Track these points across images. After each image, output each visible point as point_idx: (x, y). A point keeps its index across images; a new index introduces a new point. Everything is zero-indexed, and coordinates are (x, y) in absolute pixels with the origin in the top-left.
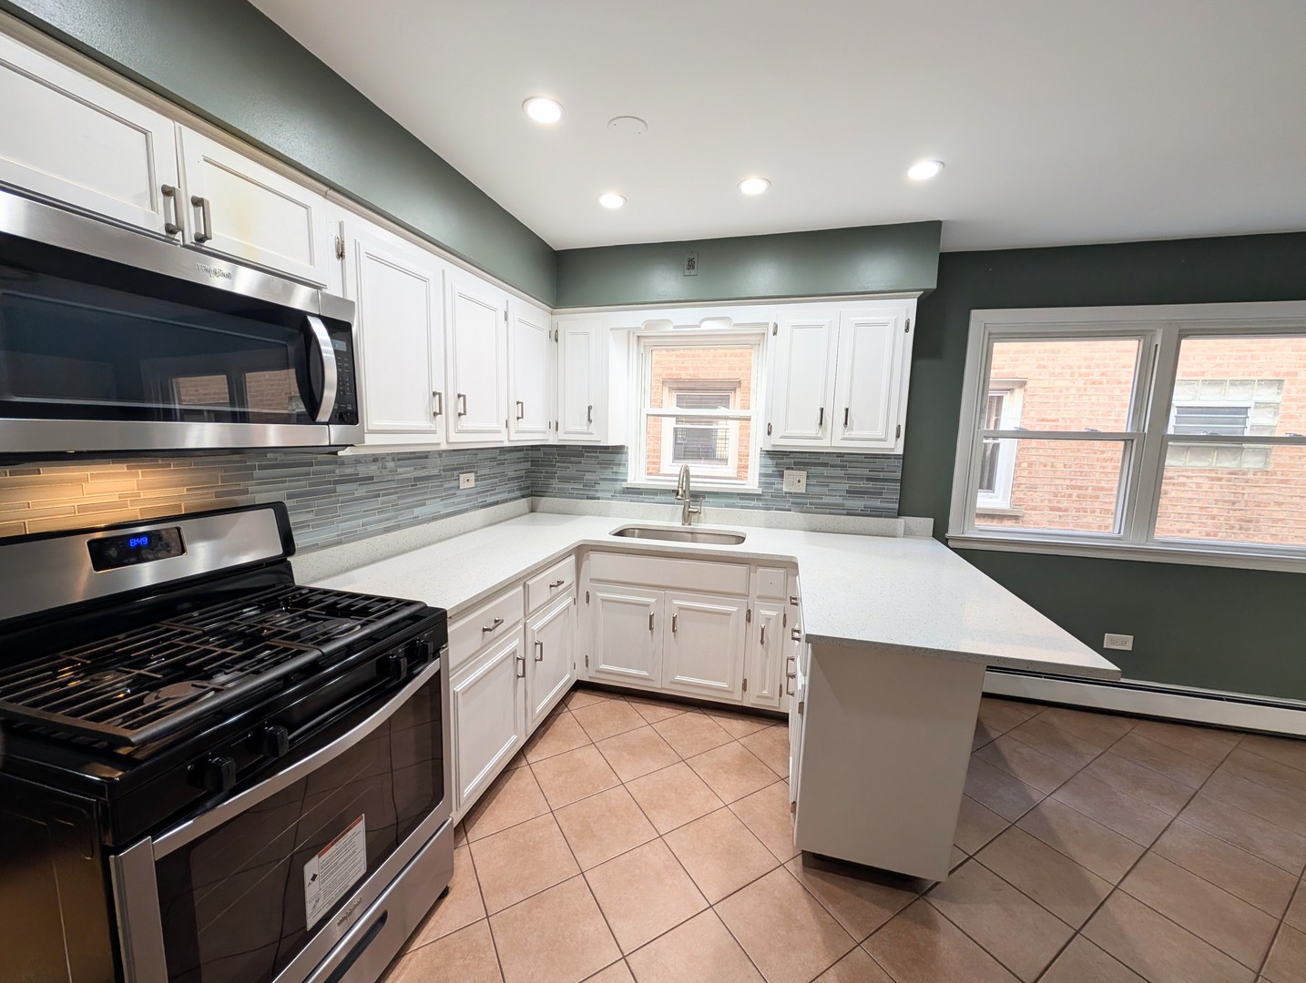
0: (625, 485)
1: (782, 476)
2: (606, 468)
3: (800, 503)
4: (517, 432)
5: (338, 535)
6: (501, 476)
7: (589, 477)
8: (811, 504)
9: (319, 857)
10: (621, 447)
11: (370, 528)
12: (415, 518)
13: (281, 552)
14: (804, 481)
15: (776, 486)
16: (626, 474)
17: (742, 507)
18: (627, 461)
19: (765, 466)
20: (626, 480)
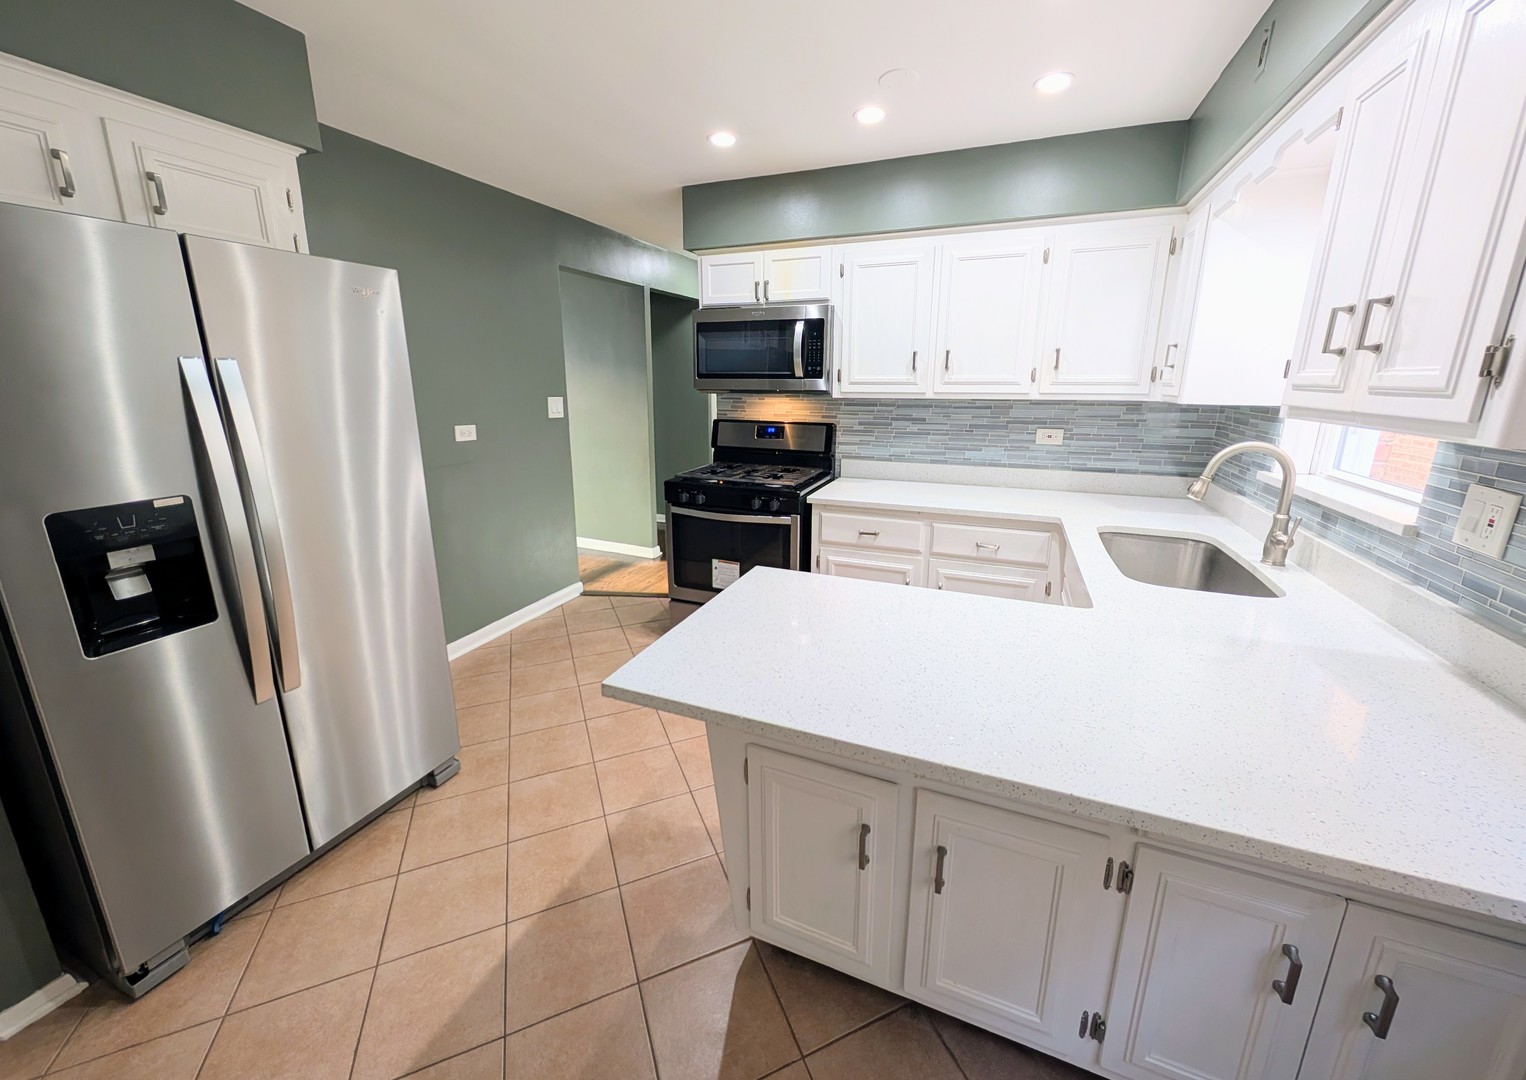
1: (1462, 499)
6: (1127, 441)
9: (718, 561)
13: (822, 451)
14: (1504, 524)
15: (1445, 526)
19: (1441, 471)
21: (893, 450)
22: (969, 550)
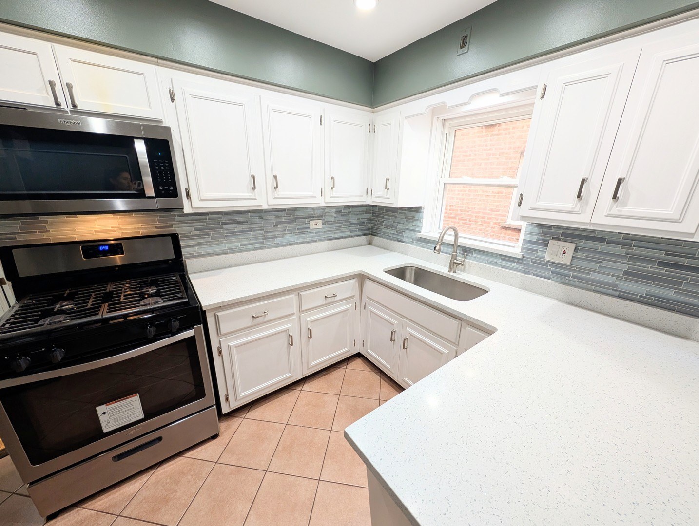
0: (418, 235)
1: (546, 245)
2: (410, 222)
3: (560, 273)
4: (332, 197)
5: (225, 250)
6: (346, 222)
7: (400, 227)
8: (573, 276)
9: (106, 406)
10: (420, 208)
11: (245, 247)
12: (277, 243)
13: (174, 257)
14: (570, 253)
15: (539, 254)
16: (421, 227)
17: (503, 267)
18: (422, 218)
19: (531, 234)
20: (420, 232)
21: (228, 246)
22: (322, 301)
